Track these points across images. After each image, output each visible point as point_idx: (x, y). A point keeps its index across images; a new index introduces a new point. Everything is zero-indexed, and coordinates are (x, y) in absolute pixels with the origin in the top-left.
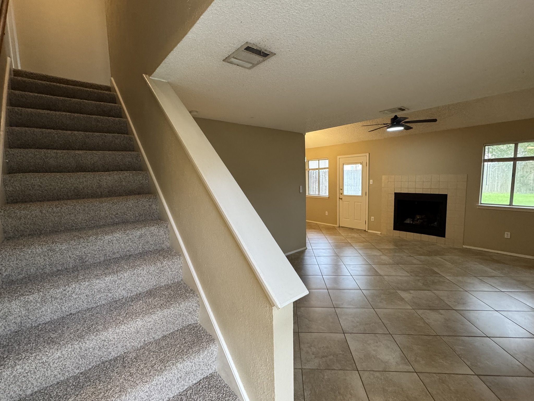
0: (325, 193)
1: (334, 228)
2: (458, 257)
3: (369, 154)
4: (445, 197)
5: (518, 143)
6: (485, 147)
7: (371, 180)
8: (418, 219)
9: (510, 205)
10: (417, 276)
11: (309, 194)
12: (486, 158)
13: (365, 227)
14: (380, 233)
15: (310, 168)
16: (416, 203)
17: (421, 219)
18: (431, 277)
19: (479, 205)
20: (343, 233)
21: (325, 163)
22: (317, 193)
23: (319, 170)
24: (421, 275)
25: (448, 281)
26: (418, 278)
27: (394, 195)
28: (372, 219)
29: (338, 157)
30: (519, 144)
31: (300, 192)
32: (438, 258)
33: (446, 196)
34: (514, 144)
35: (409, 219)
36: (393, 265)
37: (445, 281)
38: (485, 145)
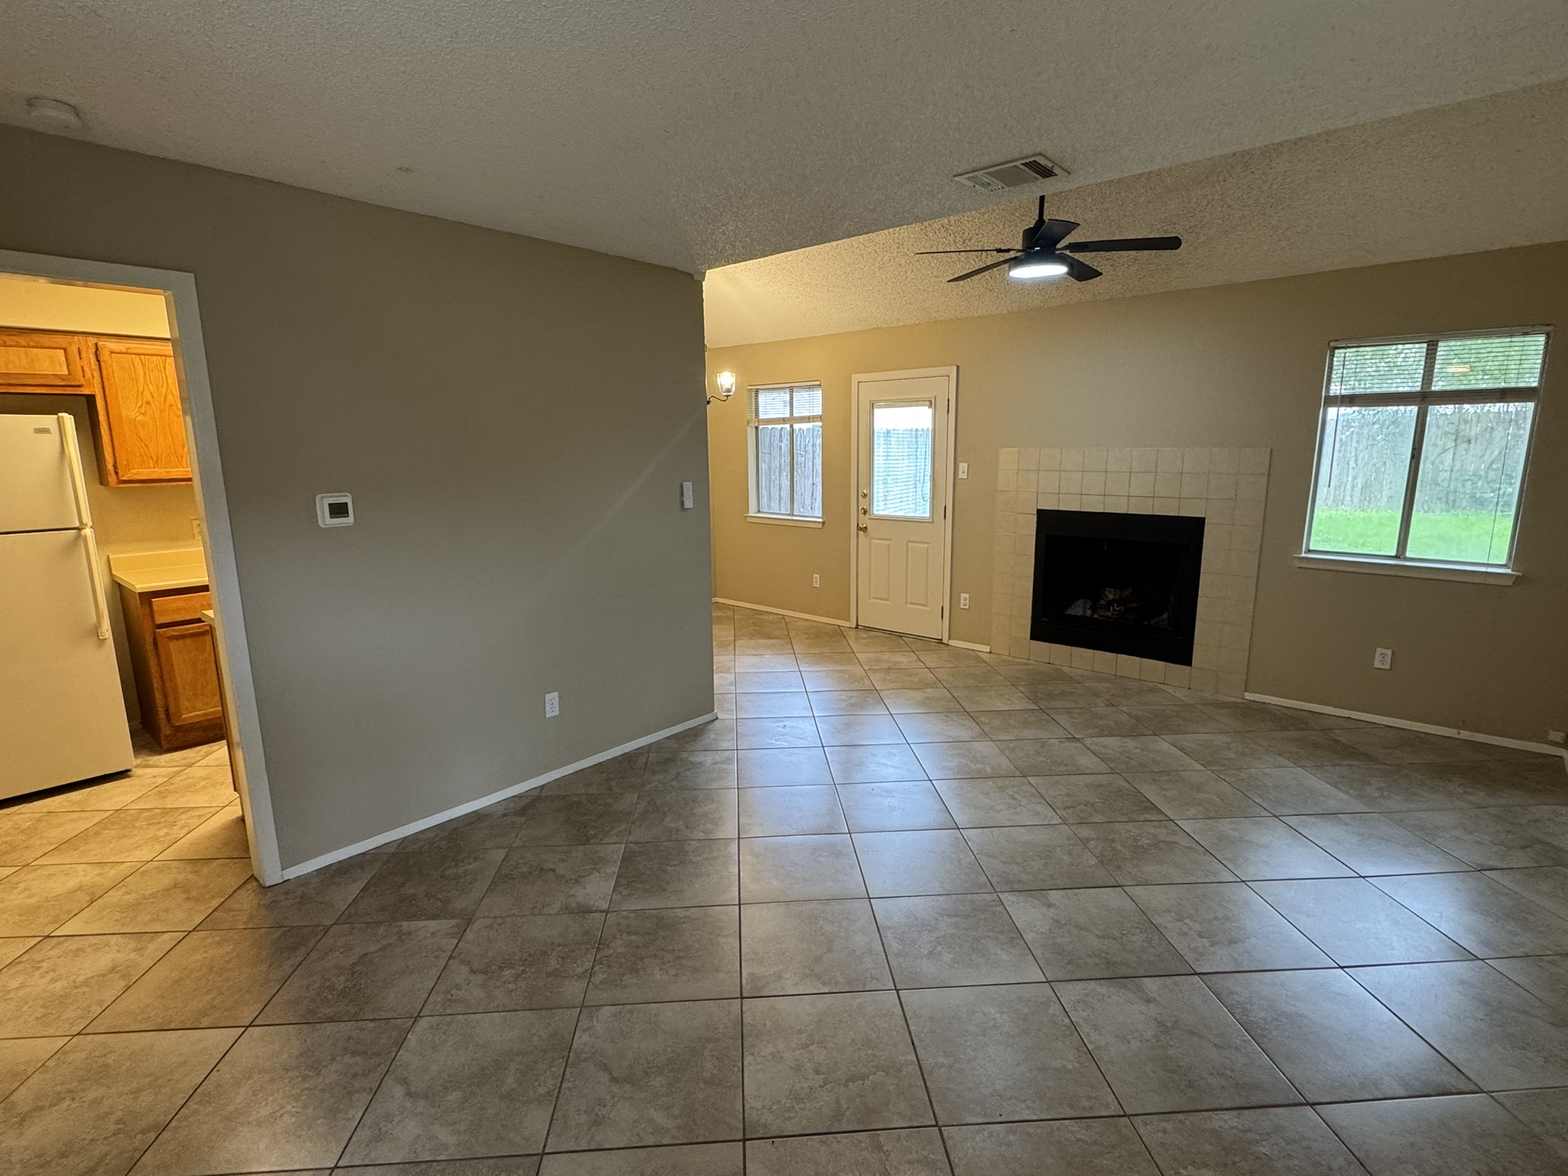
0: (811, 509)
1: (839, 633)
2: (1225, 738)
3: (958, 367)
4: (1198, 524)
5: (1438, 341)
6: (1334, 352)
7: (961, 465)
8: (1110, 603)
9: (1397, 557)
10: (1081, 823)
11: (759, 512)
12: (1335, 389)
13: (938, 629)
14: (987, 649)
15: (762, 416)
16: (1105, 548)
17: (1119, 602)
18: (1130, 826)
19: (1303, 555)
20: (864, 652)
21: (810, 403)
22: (785, 508)
23: (792, 426)
24: (1098, 818)
25: (1185, 842)
26: (1085, 832)
27: (1035, 517)
28: (962, 602)
29: (856, 378)
30: (1440, 344)
31: (686, 506)
32: (1163, 745)
33: (1200, 522)
34: (1425, 345)
35: (1080, 602)
36: (1007, 781)
37: (1177, 839)
38: (1333, 344)
